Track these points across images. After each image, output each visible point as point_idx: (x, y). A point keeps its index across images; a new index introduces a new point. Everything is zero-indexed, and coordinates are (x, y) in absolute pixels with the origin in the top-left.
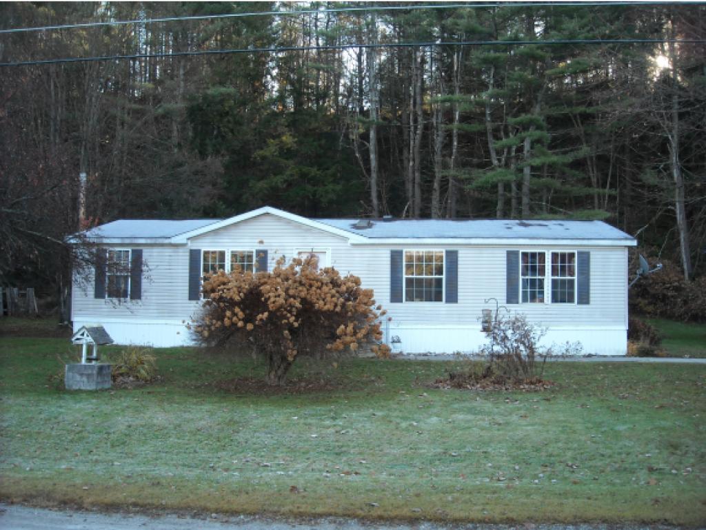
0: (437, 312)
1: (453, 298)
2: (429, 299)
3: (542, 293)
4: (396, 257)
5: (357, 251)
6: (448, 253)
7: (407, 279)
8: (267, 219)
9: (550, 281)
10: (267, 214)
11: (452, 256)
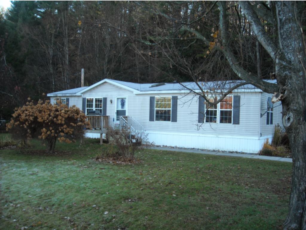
0: (168, 126)
1: (175, 120)
2: (165, 120)
3: (216, 118)
4: (152, 100)
5: (138, 97)
6: (173, 97)
7: (156, 110)
8: (106, 84)
9: (219, 112)
10: (105, 82)
11: (175, 99)
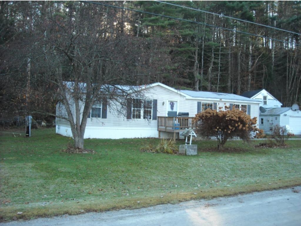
4: (199, 104)
10: (158, 86)
